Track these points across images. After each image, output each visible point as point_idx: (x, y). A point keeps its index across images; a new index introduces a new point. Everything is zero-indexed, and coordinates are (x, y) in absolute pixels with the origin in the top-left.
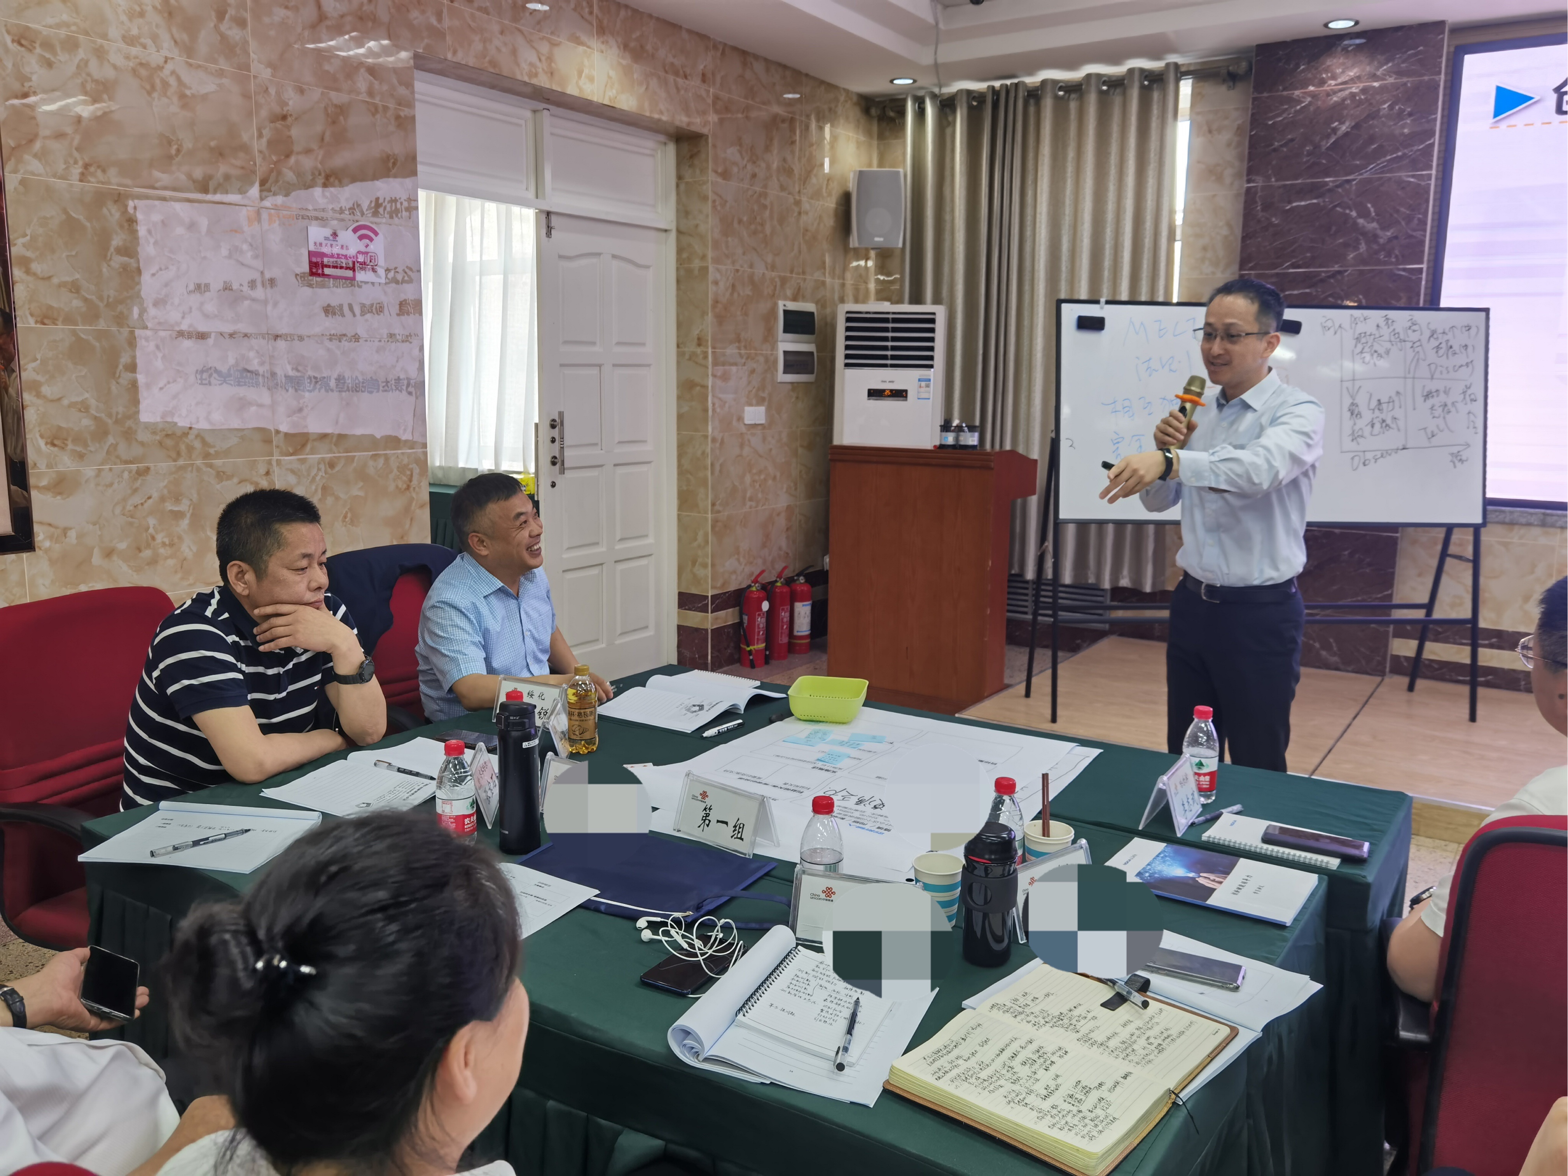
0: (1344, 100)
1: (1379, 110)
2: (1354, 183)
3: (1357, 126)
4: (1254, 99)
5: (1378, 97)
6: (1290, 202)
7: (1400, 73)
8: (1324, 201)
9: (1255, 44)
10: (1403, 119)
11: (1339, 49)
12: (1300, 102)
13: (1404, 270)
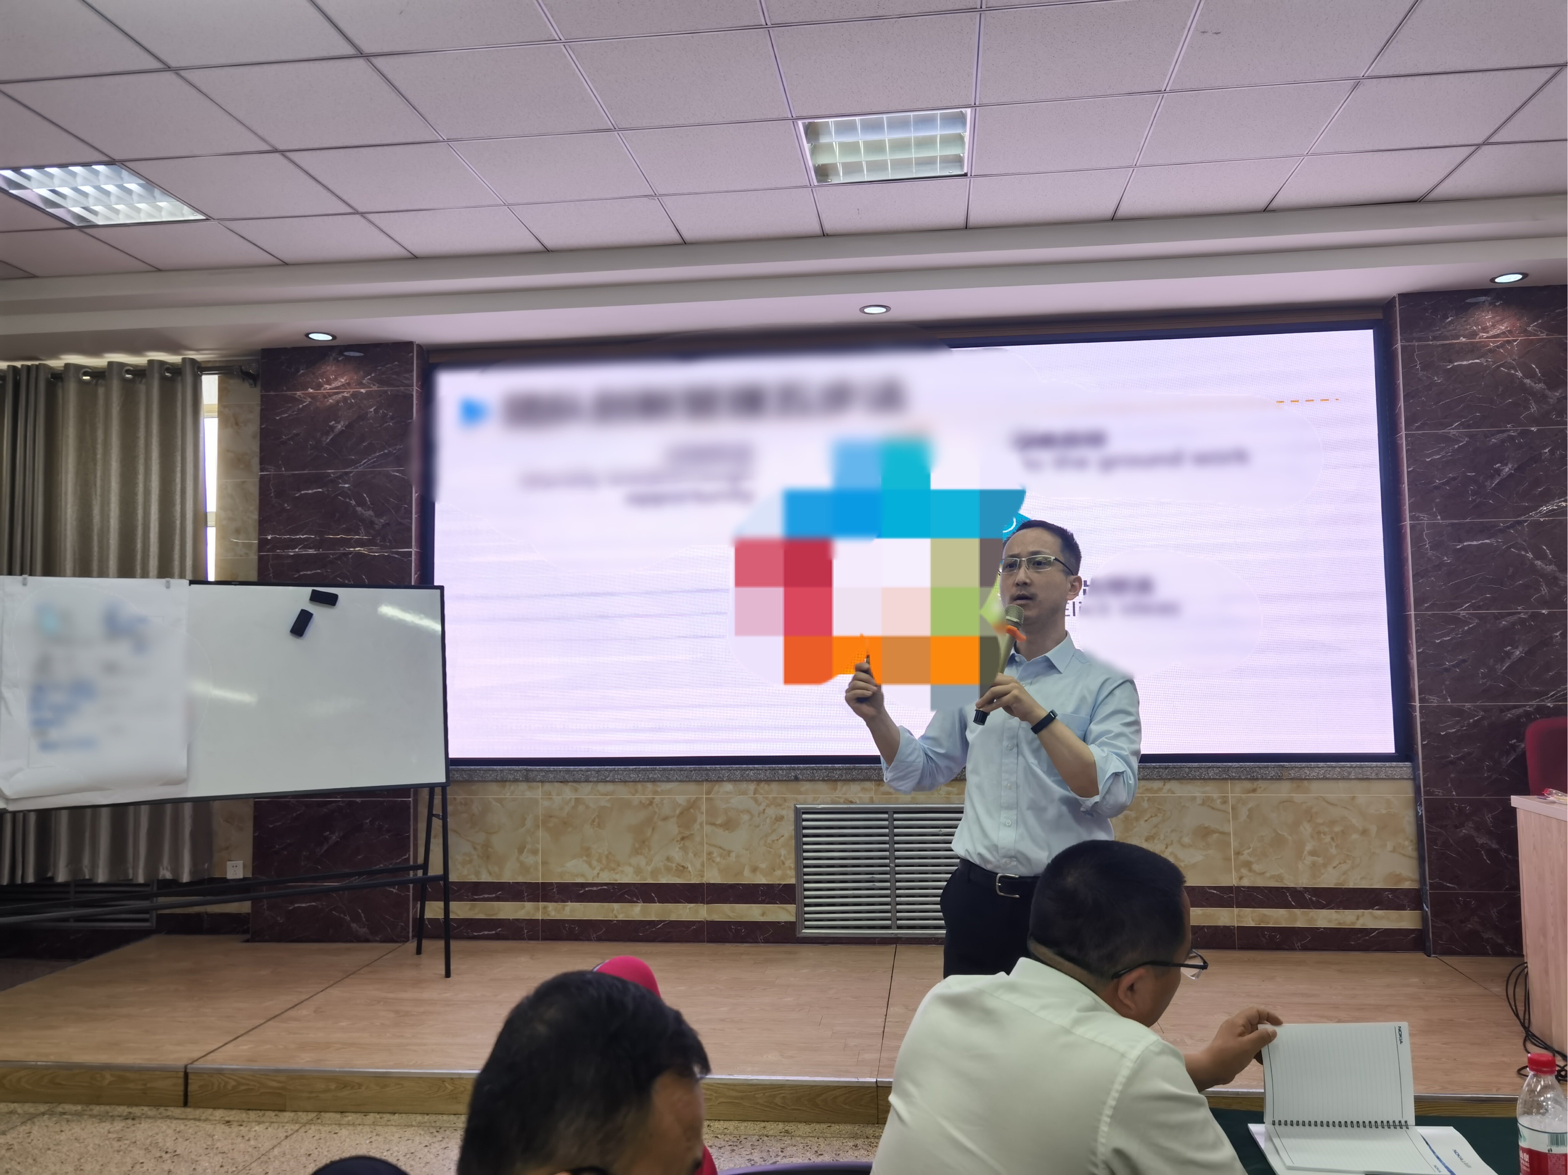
0: (338, 402)
1: (367, 413)
2: (351, 475)
3: (349, 426)
4: (262, 397)
5: (365, 402)
6: (299, 490)
7: (381, 382)
8: (328, 490)
9: (260, 348)
10: (387, 422)
11: (331, 358)
12: (302, 402)
13: (397, 553)
